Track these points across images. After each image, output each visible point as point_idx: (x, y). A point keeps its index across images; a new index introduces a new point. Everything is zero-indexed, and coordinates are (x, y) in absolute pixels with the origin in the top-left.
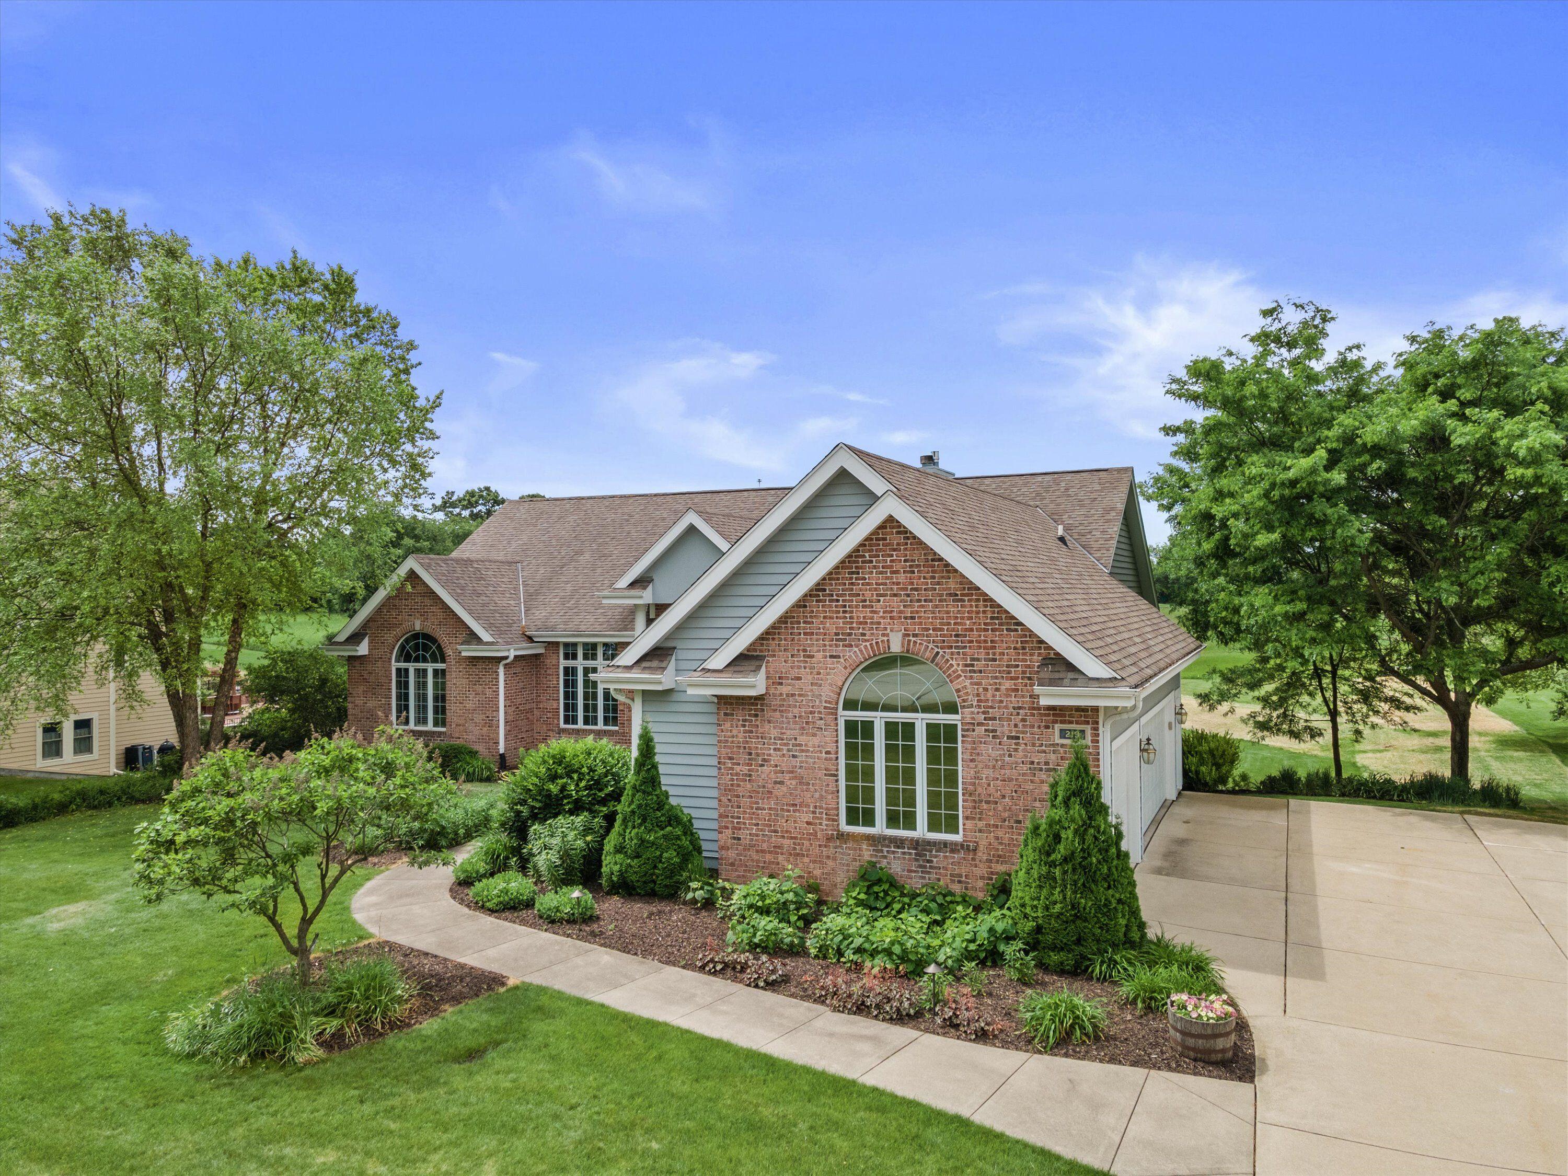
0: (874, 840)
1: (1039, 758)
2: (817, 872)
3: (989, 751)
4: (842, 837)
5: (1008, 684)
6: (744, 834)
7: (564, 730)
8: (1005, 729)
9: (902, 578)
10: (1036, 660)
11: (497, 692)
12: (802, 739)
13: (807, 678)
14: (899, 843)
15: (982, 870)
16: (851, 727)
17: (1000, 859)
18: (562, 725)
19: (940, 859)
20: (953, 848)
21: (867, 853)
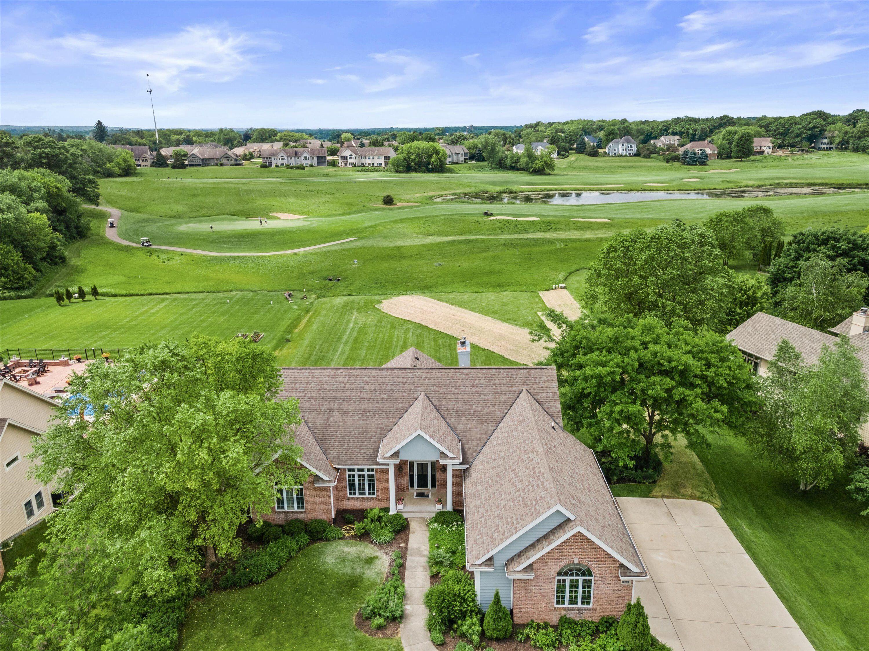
0: (565, 609)
1: (616, 588)
2: (547, 618)
3: (602, 586)
4: (556, 609)
5: (609, 570)
6: (522, 610)
7: (350, 498)
8: (607, 581)
9: (579, 544)
10: (618, 565)
11: (330, 497)
12: (544, 585)
13: (546, 569)
14: (573, 609)
15: (597, 615)
16: (559, 581)
17: (602, 612)
18: (349, 496)
19: (585, 613)
20: (590, 610)
21: (563, 613)
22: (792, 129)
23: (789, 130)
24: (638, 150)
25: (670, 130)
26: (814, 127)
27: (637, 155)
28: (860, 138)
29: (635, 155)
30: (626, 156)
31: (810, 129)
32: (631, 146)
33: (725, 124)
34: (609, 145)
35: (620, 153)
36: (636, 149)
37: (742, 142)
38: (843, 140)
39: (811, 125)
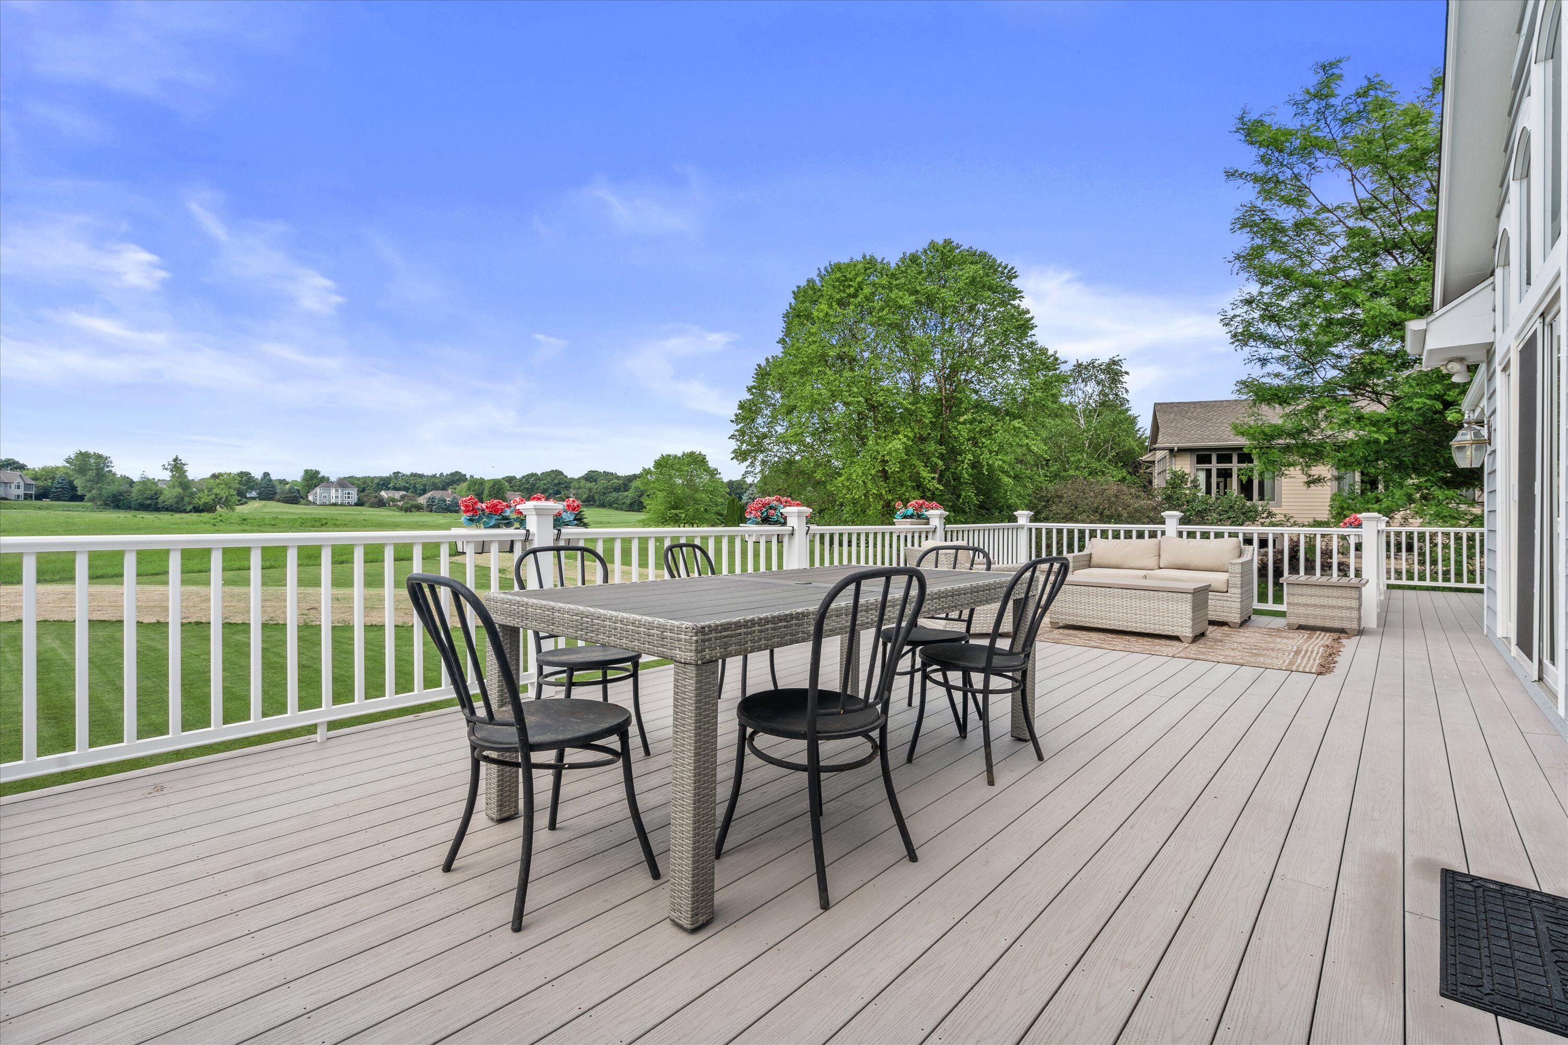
22: (537, 485)
23: (534, 486)
24: (359, 499)
25: (390, 485)
26: (559, 484)
27: (360, 504)
28: (604, 494)
29: (356, 505)
30: (342, 505)
31: (556, 485)
32: (349, 494)
33: (458, 480)
34: (314, 491)
35: (333, 501)
36: (356, 497)
37: (495, 491)
38: (589, 496)
39: (556, 481)
